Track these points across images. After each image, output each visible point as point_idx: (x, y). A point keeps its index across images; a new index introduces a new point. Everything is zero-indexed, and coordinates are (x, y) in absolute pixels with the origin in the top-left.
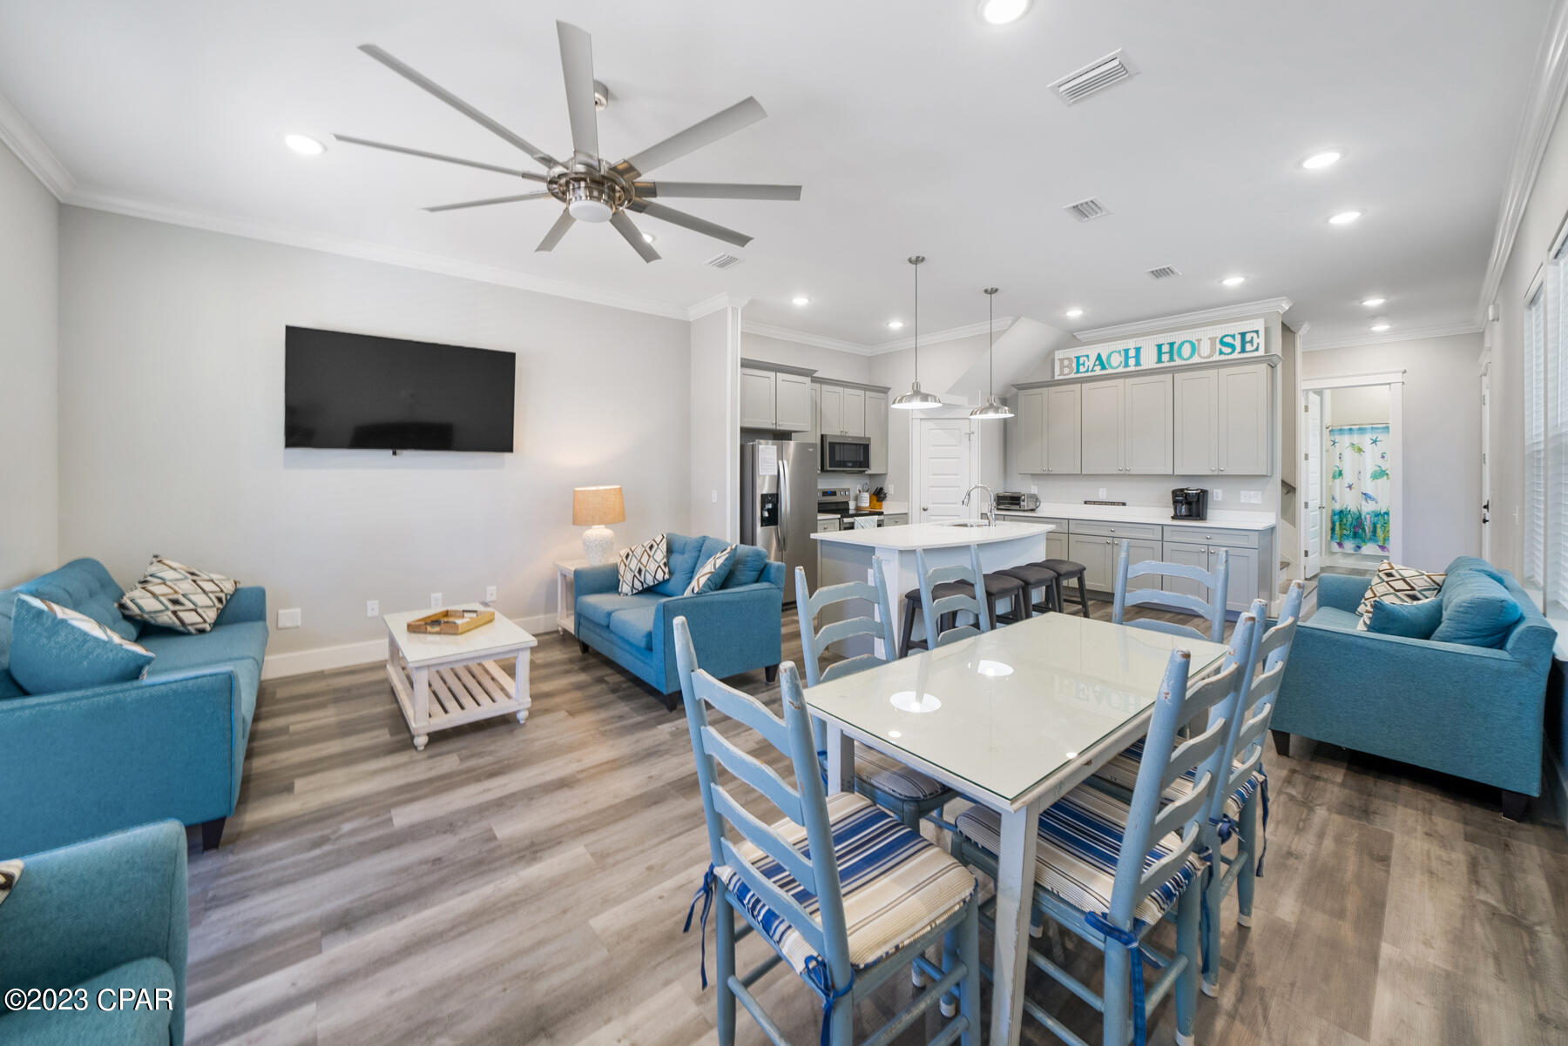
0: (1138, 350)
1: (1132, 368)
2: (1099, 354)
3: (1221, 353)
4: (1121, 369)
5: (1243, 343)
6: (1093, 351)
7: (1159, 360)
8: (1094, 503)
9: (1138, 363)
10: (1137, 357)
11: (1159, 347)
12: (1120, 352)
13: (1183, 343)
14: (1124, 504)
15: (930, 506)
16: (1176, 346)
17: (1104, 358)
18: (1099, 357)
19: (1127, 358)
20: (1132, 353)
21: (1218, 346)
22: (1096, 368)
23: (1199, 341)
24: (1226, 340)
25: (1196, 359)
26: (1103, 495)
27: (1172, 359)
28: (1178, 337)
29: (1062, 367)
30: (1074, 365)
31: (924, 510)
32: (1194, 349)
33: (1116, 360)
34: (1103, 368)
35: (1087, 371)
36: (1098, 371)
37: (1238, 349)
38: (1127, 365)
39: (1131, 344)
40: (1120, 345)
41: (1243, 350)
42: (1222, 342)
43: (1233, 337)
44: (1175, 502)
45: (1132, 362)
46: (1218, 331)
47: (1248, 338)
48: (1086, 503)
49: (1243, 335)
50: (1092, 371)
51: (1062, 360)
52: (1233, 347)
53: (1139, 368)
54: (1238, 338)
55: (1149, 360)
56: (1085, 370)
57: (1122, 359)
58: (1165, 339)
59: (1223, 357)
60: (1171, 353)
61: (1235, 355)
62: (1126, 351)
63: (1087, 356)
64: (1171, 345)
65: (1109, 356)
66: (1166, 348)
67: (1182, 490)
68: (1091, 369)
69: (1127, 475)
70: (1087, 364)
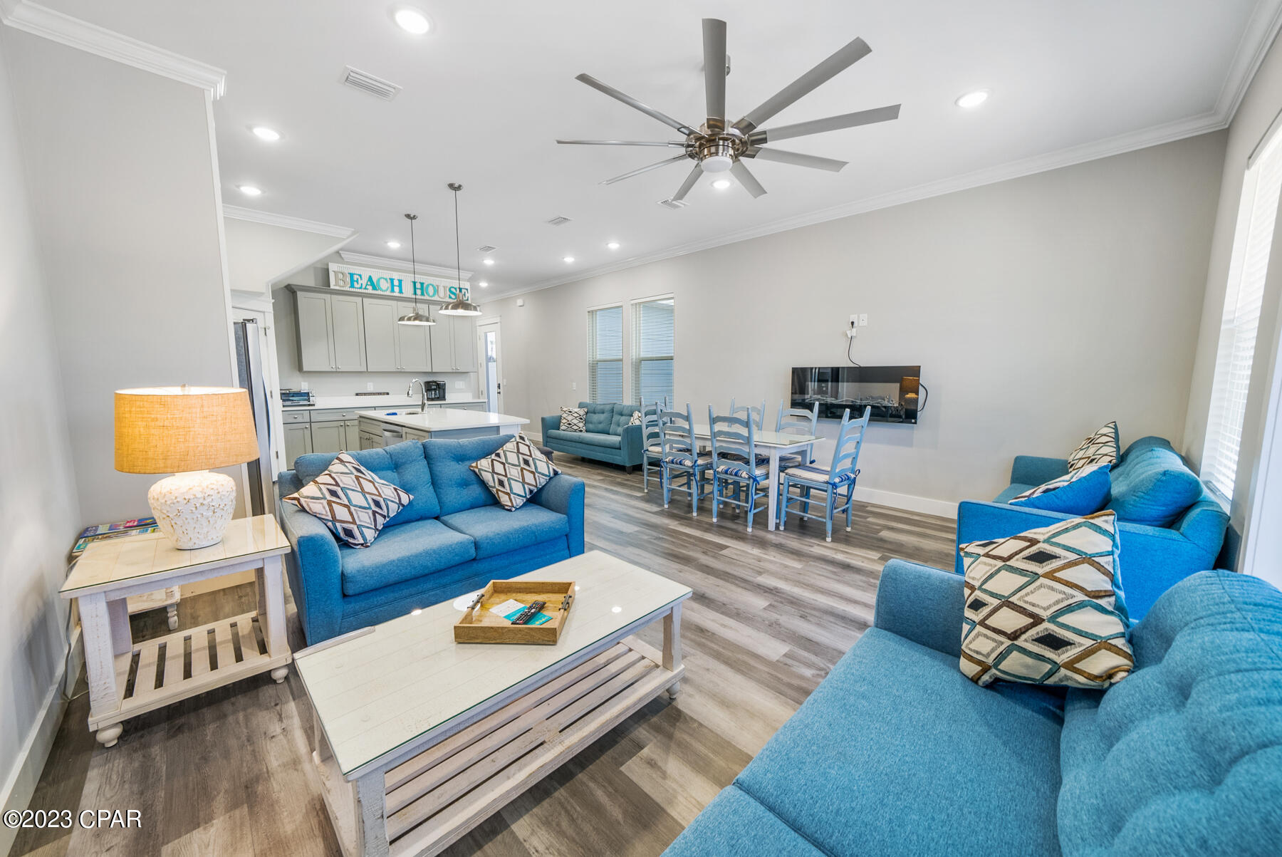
0: (400, 281)
1: (396, 294)
2: (370, 276)
3: (450, 297)
4: (388, 293)
6: (366, 273)
7: (415, 293)
8: (365, 394)
9: (401, 292)
10: (400, 286)
11: (414, 283)
12: (386, 279)
13: (428, 285)
14: (388, 394)
16: (425, 285)
17: (375, 280)
18: (370, 279)
19: (393, 285)
20: (396, 283)
21: (448, 293)
22: (368, 287)
23: (437, 286)
24: (453, 289)
25: (436, 298)
26: (370, 387)
27: (423, 294)
28: (427, 280)
29: (337, 279)
30: (348, 279)
32: (436, 291)
33: (384, 285)
34: (374, 288)
35: (361, 288)
36: (370, 290)
38: (393, 291)
39: (396, 276)
40: (388, 274)
42: (450, 290)
43: (455, 289)
44: (428, 389)
45: (397, 289)
46: (448, 283)
47: (463, 291)
48: (357, 394)
50: (365, 289)
51: (336, 273)
52: (455, 294)
53: (402, 295)
55: (408, 291)
56: (358, 286)
57: (389, 285)
58: (418, 279)
60: (422, 289)
62: (392, 280)
63: (360, 276)
64: (422, 284)
65: (378, 281)
66: (418, 285)
67: (436, 382)
68: (364, 286)
69: (401, 372)
70: (360, 282)
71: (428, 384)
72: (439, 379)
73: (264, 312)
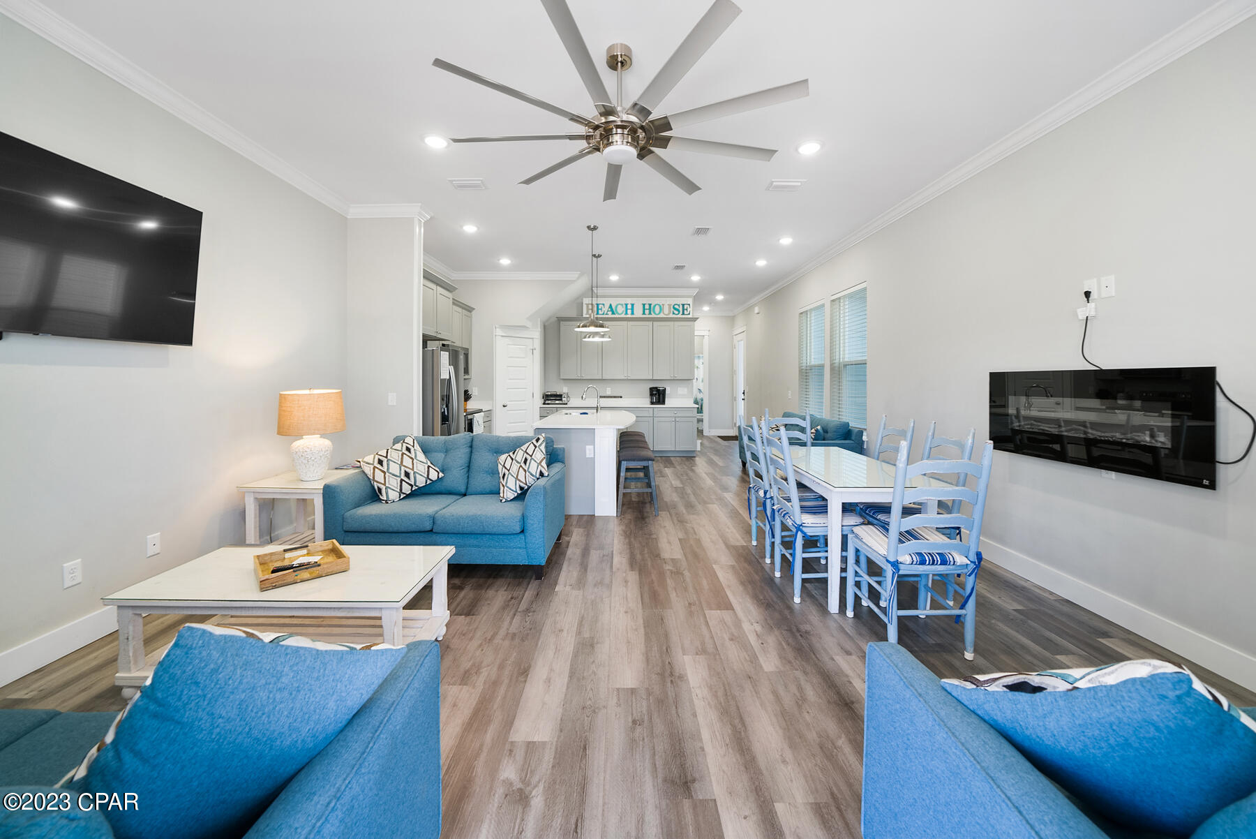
0: (633, 305)
1: (629, 316)
2: (611, 305)
3: (674, 313)
4: (623, 316)
5: (683, 310)
6: (607, 302)
7: (644, 313)
8: (604, 397)
9: (633, 313)
10: (632, 309)
11: (644, 305)
12: (622, 305)
13: (655, 306)
14: (621, 397)
15: (508, 403)
16: (652, 306)
17: (614, 307)
19: (627, 309)
20: (629, 307)
21: (672, 309)
22: (609, 313)
23: (663, 305)
24: (676, 306)
25: (662, 315)
26: (609, 391)
27: (650, 314)
28: (654, 301)
29: (588, 309)
30: (595, 309)
31: (504, 406)
32: (661, 309)
33: (621, 309)
34: (613, 313)
35: (603, 314)
36: (610, 315)
37: (681, 312)
38: (626, 314)
39: (629, 301)
40: (623, 301)
41: (683, 314)
42: (674, 308)
43: (679, 305)
44: (652, 395)
45: (629, 312)
46: (673, 301)
47: (685, 307)
48: (600, 397)
49: (683, 305)
50: (607, 314)
51: (587, 305)
52: (678, 310)
53: (633, 316)
54: (681, 306)
55: (638, 313)
57: (624, 309)
58: (646, 301)
59: (674, 316)
60: (650, 309)
61: (680, 316)
62: (626, 305)
63: (604, 305)
64: (650, 305)
65: (616, 307)
66: (647, 307)
67: (656, 388)
68: (605, 313)
69: (628, 380)
70: (603, 309)
71: (651, 389)
72: (660, 386)
73: (533, 338)
